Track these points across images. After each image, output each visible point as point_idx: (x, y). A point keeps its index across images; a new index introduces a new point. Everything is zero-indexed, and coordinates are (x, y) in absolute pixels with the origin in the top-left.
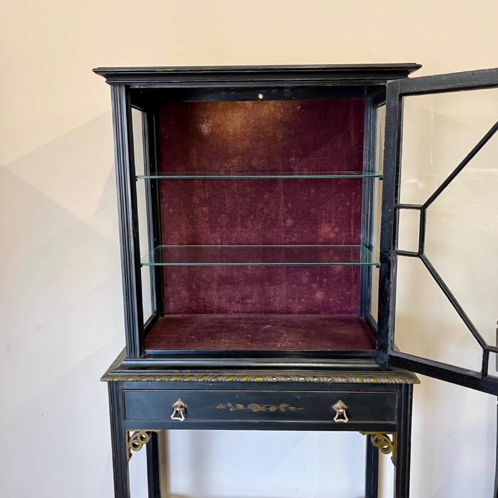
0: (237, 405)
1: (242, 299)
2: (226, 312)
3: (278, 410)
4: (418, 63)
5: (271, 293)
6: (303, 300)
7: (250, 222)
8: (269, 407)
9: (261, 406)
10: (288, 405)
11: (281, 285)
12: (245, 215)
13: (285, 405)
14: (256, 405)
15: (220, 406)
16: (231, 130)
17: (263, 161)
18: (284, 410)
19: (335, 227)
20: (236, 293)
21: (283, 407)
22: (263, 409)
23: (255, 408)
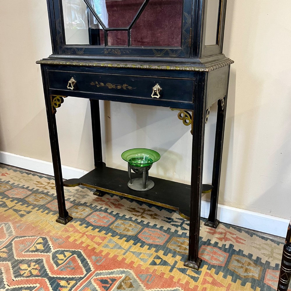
0: (100, 83)
3: (122, 88)
8: (117, 86)
9: (113, 85)
13: (126, 85)
14: (110, 84)
15: (92, 84)
18: (125, 88)
22: (114, 87)
23: (110, 86)
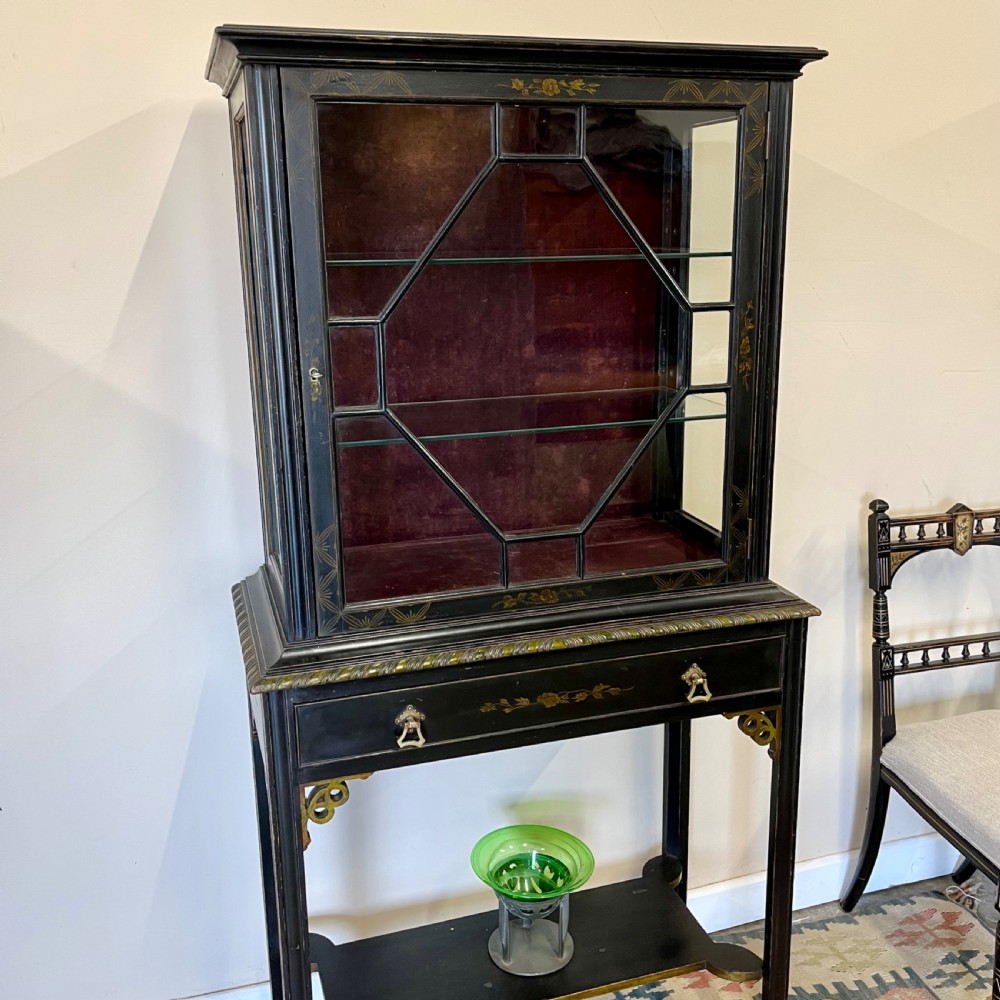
0: (517, 700)
1: (443, 507)
2: (411, 537)
3: (590, 697)
4: (819, 49)
5: (498, 491)
6: (555, 499)
7: (455, 353)
8: (574, 695)
9: (559, 696)
10: (606, 687)
11: (515, 474)
12: (445, 339)
13: (602, 687)
14: (550, 694)
15: (487, 708)
16: (415, 165)
17: (477, 228)
18: (600, 696)
19: (611, 356)
20: (431, 498)
21: (598, 691)
22: (564, 699)
23: (550, 700)
